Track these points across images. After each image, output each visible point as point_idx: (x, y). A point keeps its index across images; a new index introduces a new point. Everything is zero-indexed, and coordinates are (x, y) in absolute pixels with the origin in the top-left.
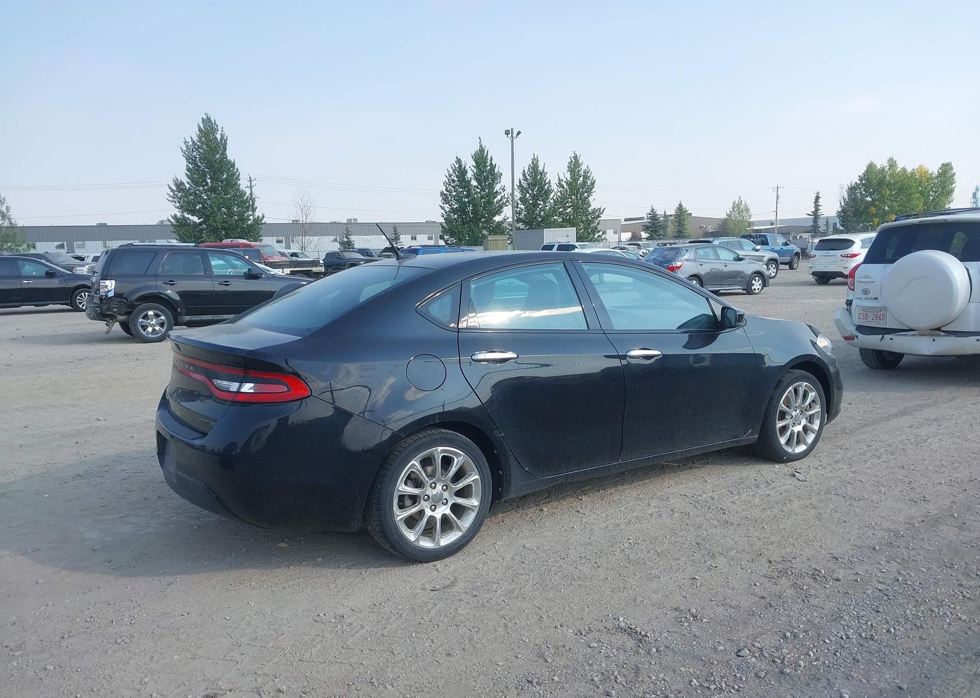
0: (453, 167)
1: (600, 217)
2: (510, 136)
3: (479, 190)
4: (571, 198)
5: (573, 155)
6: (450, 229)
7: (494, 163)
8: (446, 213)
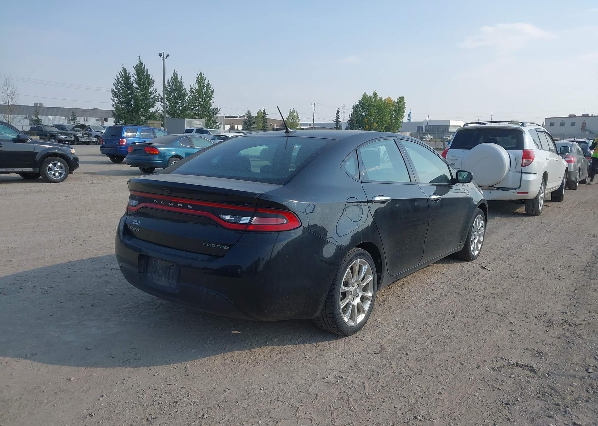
0: (121, 73)
1: (218, 114)
2: (162, 57)
3: (139, 91)
4: (199, 100)
5: (199, 73)
6: (119, 115)
7: (149, 74)
8: (115, 104)
